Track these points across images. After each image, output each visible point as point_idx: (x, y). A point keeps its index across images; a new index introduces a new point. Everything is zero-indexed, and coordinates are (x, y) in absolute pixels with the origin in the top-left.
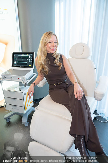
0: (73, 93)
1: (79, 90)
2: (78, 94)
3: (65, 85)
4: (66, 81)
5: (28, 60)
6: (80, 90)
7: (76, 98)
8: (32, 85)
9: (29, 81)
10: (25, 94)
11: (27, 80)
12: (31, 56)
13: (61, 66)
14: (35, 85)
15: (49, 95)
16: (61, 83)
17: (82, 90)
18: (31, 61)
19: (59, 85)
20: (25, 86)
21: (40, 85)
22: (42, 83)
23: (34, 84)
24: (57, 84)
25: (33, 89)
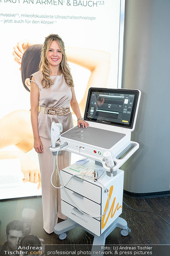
5: (123, 108)
12: (130, 99)
18: (129, 110)
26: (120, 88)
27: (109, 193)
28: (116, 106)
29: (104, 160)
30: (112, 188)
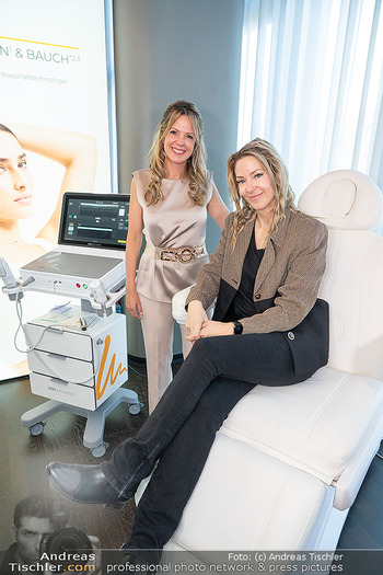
5: (117, 222)
9: (116, 297)
10: (100, 342)
11: (109, 294)
20: (101, 313)
26: (116, 192)
27: (104, 345)
28: (107, 219)
29: (92, 295)
30: (108, 338)
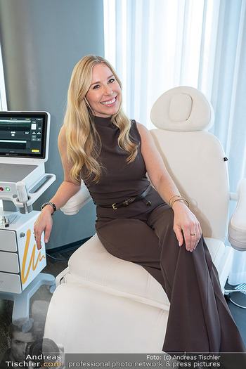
0: (171, 232)
1: (187, 222)
2: (187, 234)
3: (141, 208)
4: (144, 194)
5: (30, 135)
6: (191, 222)
7: (180, 244)
8: (47, 210)
9: (35, 197)
10: (22, 235)
11: (30, 195)
12: (38, 123)
13: (136, 153)
14: (55, 209)
15: (95, 238)
16: (132, 200)
17: (198, 222)
18: (38, 136)
19: (126, 206)
20: (23, 211)
21: (71, 208)
22: (77, 202)
23: (52, 208)
24: (120, 206)
25: (49, 221)
28: (21, 133)
29: (15, 196)
30: (29, 232)
